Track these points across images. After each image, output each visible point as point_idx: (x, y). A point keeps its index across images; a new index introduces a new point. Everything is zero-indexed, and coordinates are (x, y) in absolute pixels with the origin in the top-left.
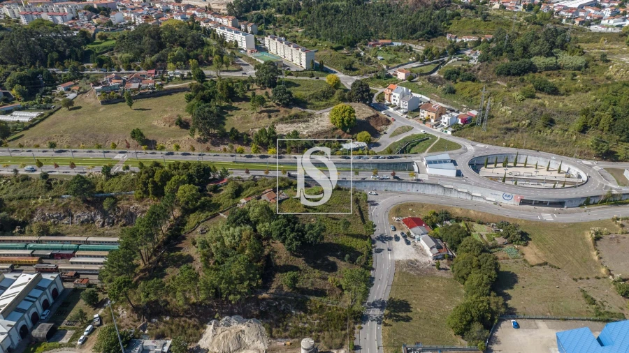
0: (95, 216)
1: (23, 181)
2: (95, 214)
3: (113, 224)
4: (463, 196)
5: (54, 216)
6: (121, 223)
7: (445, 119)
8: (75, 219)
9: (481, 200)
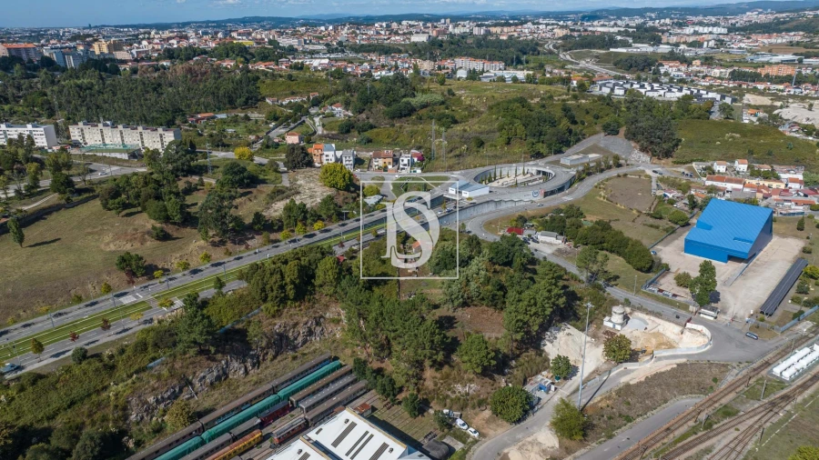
0: (227, 367)
2: (227, 363)
3: (259, 363)
4: (510, 205)
6: (269, 357)
7: (405, 160)
8: (198, 385)
9: (522, 203)
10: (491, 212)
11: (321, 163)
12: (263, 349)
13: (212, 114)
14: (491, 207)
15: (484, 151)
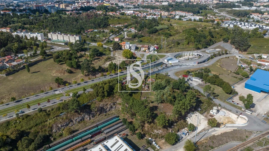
0: (84, 117)
1: (27, 117)
2: (84, 116)
3: (94, 116)
4: (185, 66)
5: (64, 125)
6: (98, 114)
7: (152, 49)
8: (74, 122)
9: (189, 66)
10: (178, 69)
11: (125, 48)
12: (96, 112)
13: (93, 30)
14: (178, 67)
15: (179, 46)
